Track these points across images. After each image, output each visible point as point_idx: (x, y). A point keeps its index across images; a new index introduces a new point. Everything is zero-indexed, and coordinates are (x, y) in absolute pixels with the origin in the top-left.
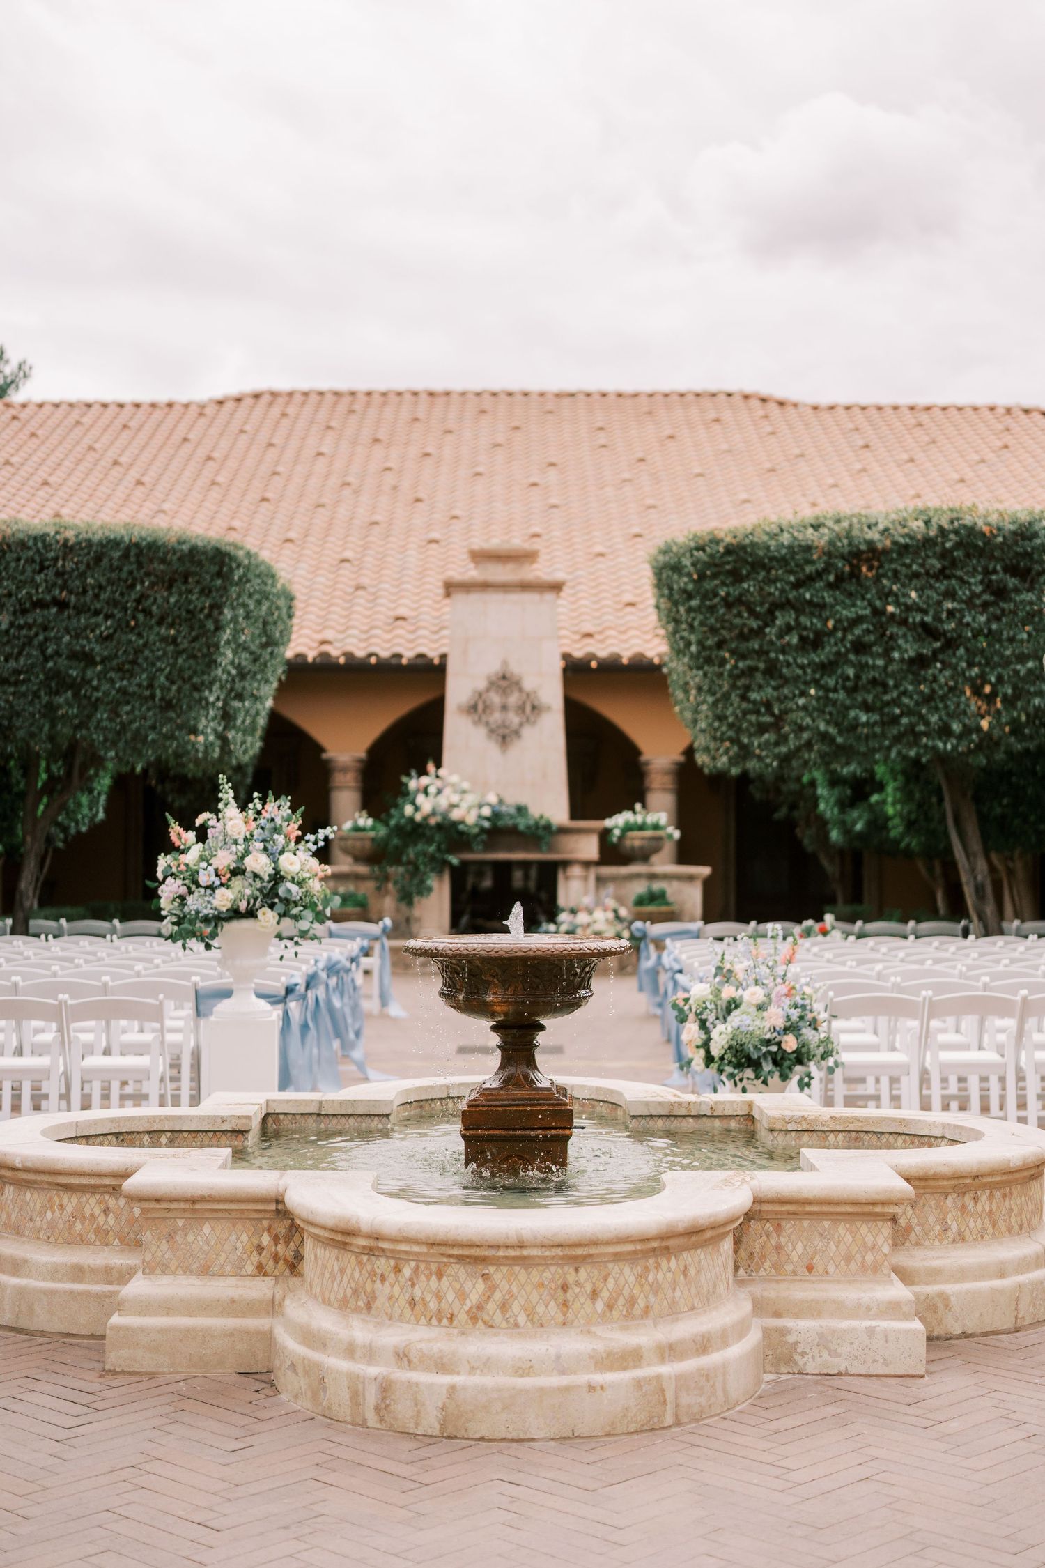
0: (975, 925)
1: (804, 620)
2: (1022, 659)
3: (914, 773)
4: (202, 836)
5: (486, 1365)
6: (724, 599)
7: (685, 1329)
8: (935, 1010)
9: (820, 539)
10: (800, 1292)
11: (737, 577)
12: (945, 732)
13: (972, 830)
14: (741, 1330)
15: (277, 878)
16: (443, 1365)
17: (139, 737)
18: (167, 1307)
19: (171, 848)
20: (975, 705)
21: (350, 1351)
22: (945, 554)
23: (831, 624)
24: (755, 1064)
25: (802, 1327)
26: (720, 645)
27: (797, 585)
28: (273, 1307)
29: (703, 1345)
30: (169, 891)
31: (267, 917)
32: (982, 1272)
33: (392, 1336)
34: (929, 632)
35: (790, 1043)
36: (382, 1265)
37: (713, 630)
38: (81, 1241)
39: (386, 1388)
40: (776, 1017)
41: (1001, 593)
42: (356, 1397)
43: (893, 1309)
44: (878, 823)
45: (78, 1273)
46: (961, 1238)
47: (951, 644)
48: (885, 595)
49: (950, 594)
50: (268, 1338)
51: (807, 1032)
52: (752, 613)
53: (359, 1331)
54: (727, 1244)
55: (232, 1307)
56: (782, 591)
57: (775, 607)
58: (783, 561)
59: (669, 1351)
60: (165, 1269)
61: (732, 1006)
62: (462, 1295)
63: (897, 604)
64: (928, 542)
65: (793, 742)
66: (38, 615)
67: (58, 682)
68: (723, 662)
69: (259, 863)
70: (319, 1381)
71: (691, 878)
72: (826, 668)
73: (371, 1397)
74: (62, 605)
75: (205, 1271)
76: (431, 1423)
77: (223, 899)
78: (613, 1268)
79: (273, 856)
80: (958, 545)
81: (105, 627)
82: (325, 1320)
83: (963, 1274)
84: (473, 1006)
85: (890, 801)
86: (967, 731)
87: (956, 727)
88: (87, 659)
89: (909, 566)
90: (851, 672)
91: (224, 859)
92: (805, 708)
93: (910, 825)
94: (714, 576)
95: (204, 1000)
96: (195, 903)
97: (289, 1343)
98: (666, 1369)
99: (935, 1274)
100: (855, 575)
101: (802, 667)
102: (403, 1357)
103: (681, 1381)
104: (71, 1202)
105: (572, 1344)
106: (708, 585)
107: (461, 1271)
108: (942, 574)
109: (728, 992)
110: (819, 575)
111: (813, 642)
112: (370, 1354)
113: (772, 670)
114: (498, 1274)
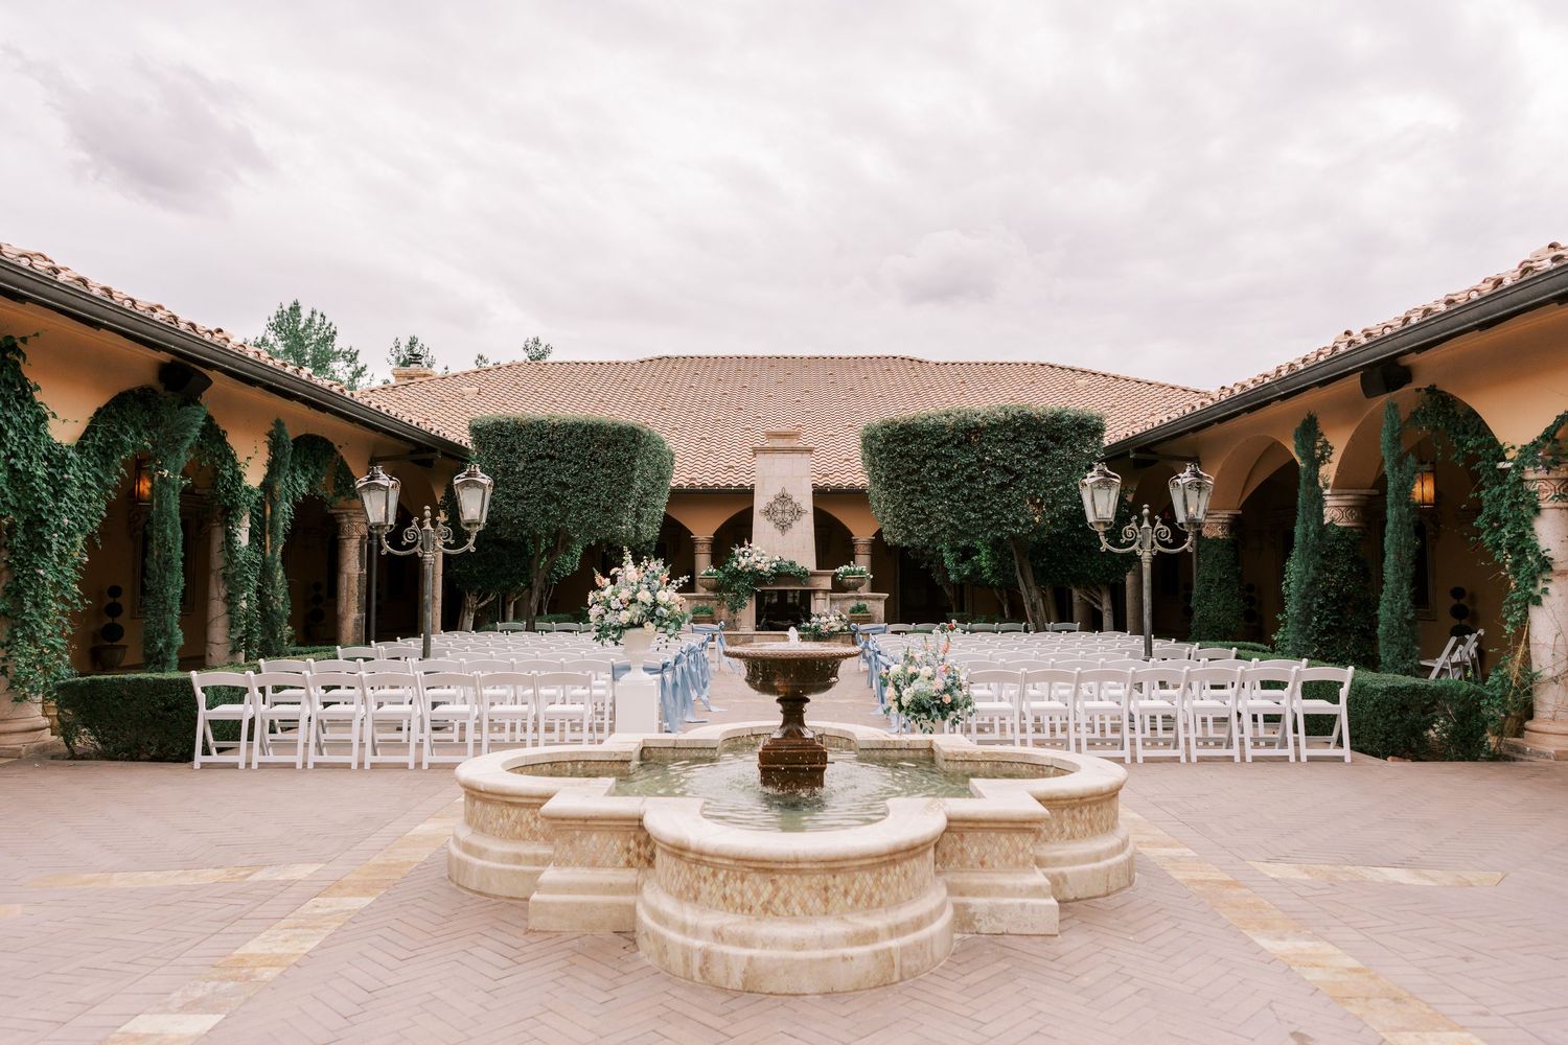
0: (1031, 625)
1: (942, 465)
2: (1056, 485)
3: (997, 544)
4: (614, 580)
5: (774, 942)
6: (899, 453)
7: (906, 913)
9: (950, 422)
10: (976, 879)
11: (906, 442)
12: (1016, 523)
13: (1029, 574)
14: (941, 909)
15: (655, 604)
16: (745, 942)
17: (592, 526)
18: (569, 888)
19: (595, 588)
20: (1031, 509)
21: (683, 928)
22: (1015, 430)
23: (955, 467)
24: (928, 711)
25: (979, 903)
26: (897, 478)
27: (937, 446)
28: (636, 889)
29: (918, 924)
30: (594, 611)
31: (650, 627)
32: (1087, 859)
33: (712, 920)
34: (1007, 470)
35: (947, 699)
36: (705, 871)
37: (893, 470)
38: (520, 838)
39: (707, 956)
40: (939, 684)
41: (1045, 450)
42: (687, 960)
43: (1037, 891)
44: (977, 571)
45: (518, 858)
46: (1072, 837)
47: (1019, 477)
48: (983, 451)
49: (1018, 451)
50: (632, 909)
51: (956, 692)
52: (914, 460)
53: (689, 915)
54: (931, 853)
55: (611, 889)
56: (930, 449)
57: (927, 457)
58: (930, 433)
59: (896, 930)
60: (568, 863)
61: (914, 677)
62: (757, 894)
63: (991, 456)
64: (1006, 423)
65: (935, 529)
66: (539, 463)
67: (550, 498)
68: (899, 486)
69: (645, 596)
70: (663, 948)
71: (879, 599)
72: (954, 489)
73: (697, 962)
74: (552, 458)
75: (593, 864)
76: (736, 981)
77: (625, 617)
78: (859, 875)
79: (653, 593)
80: (1022, 425)
81: (574, 469)
82: (668, 905)
83: (1074, 860)
84: (765, 688)
85: (983, 559)
86: (1027, 523)
87: (1021, 521)
88: (565, 486)
89: (996, 436)
90: (966, 492)
91: (625, 594)
92: (942, 511)
93: (994, 572)
94: (894, 441)
95: (617, 672)
96: (609, 619)
97: (645, 918)
98: (894, 943)
99: (1057, 861)
100: (968, 440)
101: (941, 489)
102: (718, 935)
103: (905, 950)
104: (514, 813)
105: (832, 928)
106: (891, 446)
107: (757, 878)
108: (1014, 440)
109: (911, 669)
110: (949, 440)
111: (947, 476)
112: (696, 932)
113: (924, 491)
114: (782, 880)
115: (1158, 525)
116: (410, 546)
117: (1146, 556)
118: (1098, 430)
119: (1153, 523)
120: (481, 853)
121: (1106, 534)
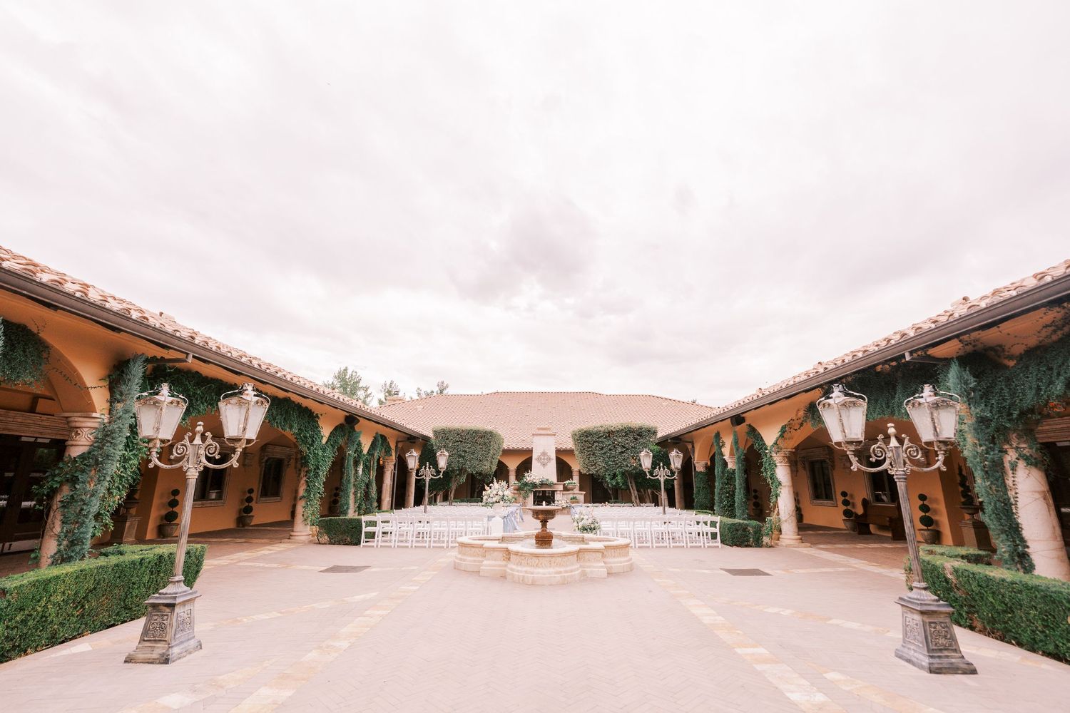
0: (635, 504)
1: (600, 445)
3: (623, 474)
4: (490, 488)
5: (539, 573)
7: (568, 568)
8: (618, 520)
9: (602, 429)
10: (588, 564)
11: (587, 436)
12: (627, 466)
13: (634, 485)
14: (578, 569)
15: (503, 496)
16: (532, 573)
17: (475, 467)
18: (489, 565)
19: (485, 490)
20: (633, 461)
21: (518, 571)
22: (625, 432)
23: (605, 445)
24: (587, 530)
25: (588, 570)
26: (584, 449)
28: (506, 566)
29: (571, 571)
30: (485, 498)
31: (502, 503)
32: (618, 563)
33: (524, 569)
34: (623, 447)
35: (593, 526)
36: (523, 558)
37: (583, 445)
38: (475, 556)
39: (523, 577)
40: (590, 521)
41: (636, 439)
42: (519, 578)
43: (602, 567)
44: (617, 483)
45: (475, 561)
46: (614, 557)
47: (627, 449)
48: (615, 440)
49: (626, 440)
50: (505, 571)
51: (596, 524)
52: (590, 443)
53: (519, 568)
54: (576, 555)
55: (500, 566)
58: (595, 434)
59: (566, 572)
60: (489, 560)
61: (583, 519)
62: (535, 562)
63: (617, 442)
64: (622, 430)
65: (598, 468)
66: (457, 444)
67: (460, 456)
68: (585, 452)
69: (500, 493)
70: (513, 576)
71: (581, 494)
72: (604, 454)
73: (521, 579)
74: (461, 442)
75: (495, 560)
76: (530, 582)
77: (494, 500)
78: (558, 558)
79: (503, 492)
80: (628, 431)
81: (469, 446)
82: (514, 567)
83: (614, 563)
84: (537, 518)
85: (619, 478)
86: (631, 466)
87: (629, 465)
88: (465, 451)
89: (619, 434)
90: (609, 455)
91: (495, 492)
92: (600, 461)
93: (623, 483)
94: (582, 436)
95: (490, 518)
96: (489, 500)
97: (508, 571)
98: (566, 575)
99: (610, 563)
100: (609, 436)
101: (600, 454)
102: (526, 572)
103: (568, 576)
104: (474, 549)
105: (551, 570)
106: (582, 438)
107: (534, 558)
108: (625, 436)
109: (582, 517)
110: (602, 436)
111: (602, 449)
112: (521, 572)
113: (594, 454)
114: (540, 558)
115: (666, 469)
116: (421, 476)
117: (662, 480)
118: (655, 433)
119: (664, 469)
120: (464, 560)
121: (649, 472)
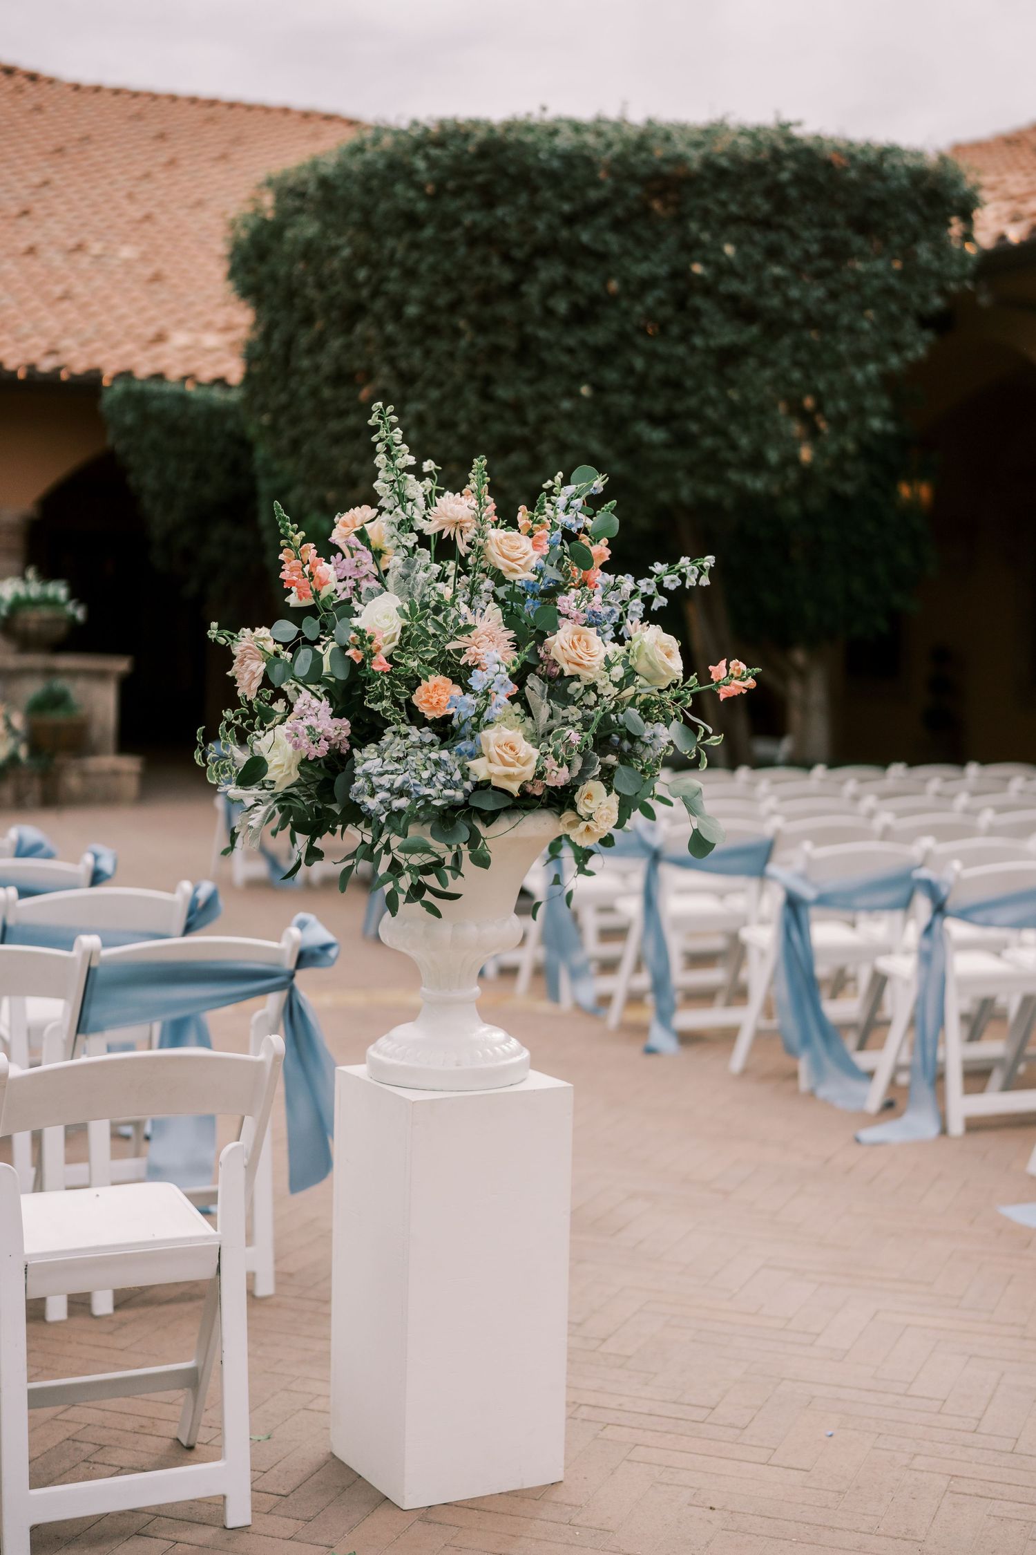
1: (581, 278)
2: (860, 359)
6: (469, 230)
11: (489, 199)
12: (756, 463)
22: (775, 192)
23: (614, 285)
26: (454, 307)
27: (570, 220)
34: (743, 312)
37: (448, 282)
47: (772, 329)
48: (689, 247)
49: (774, 253)
52: (507, 259)
56: (550, 227)
57: (545, 250)
58: (554, 178)
63: (705, 263)
64: (757, 169)
68: (457, 333)
71: (102, 675)
72: (602, 355)
80: (797, 179)
87: (773, 456)
89: (723, 204)
90: (639, 363)
92: (570, 416)
94: (459, 192)
101: (570, 351)
106: (453, 205)
108: (766, 224)
110: (604, 204)
111: (582, 316)
113: (526, 351)
